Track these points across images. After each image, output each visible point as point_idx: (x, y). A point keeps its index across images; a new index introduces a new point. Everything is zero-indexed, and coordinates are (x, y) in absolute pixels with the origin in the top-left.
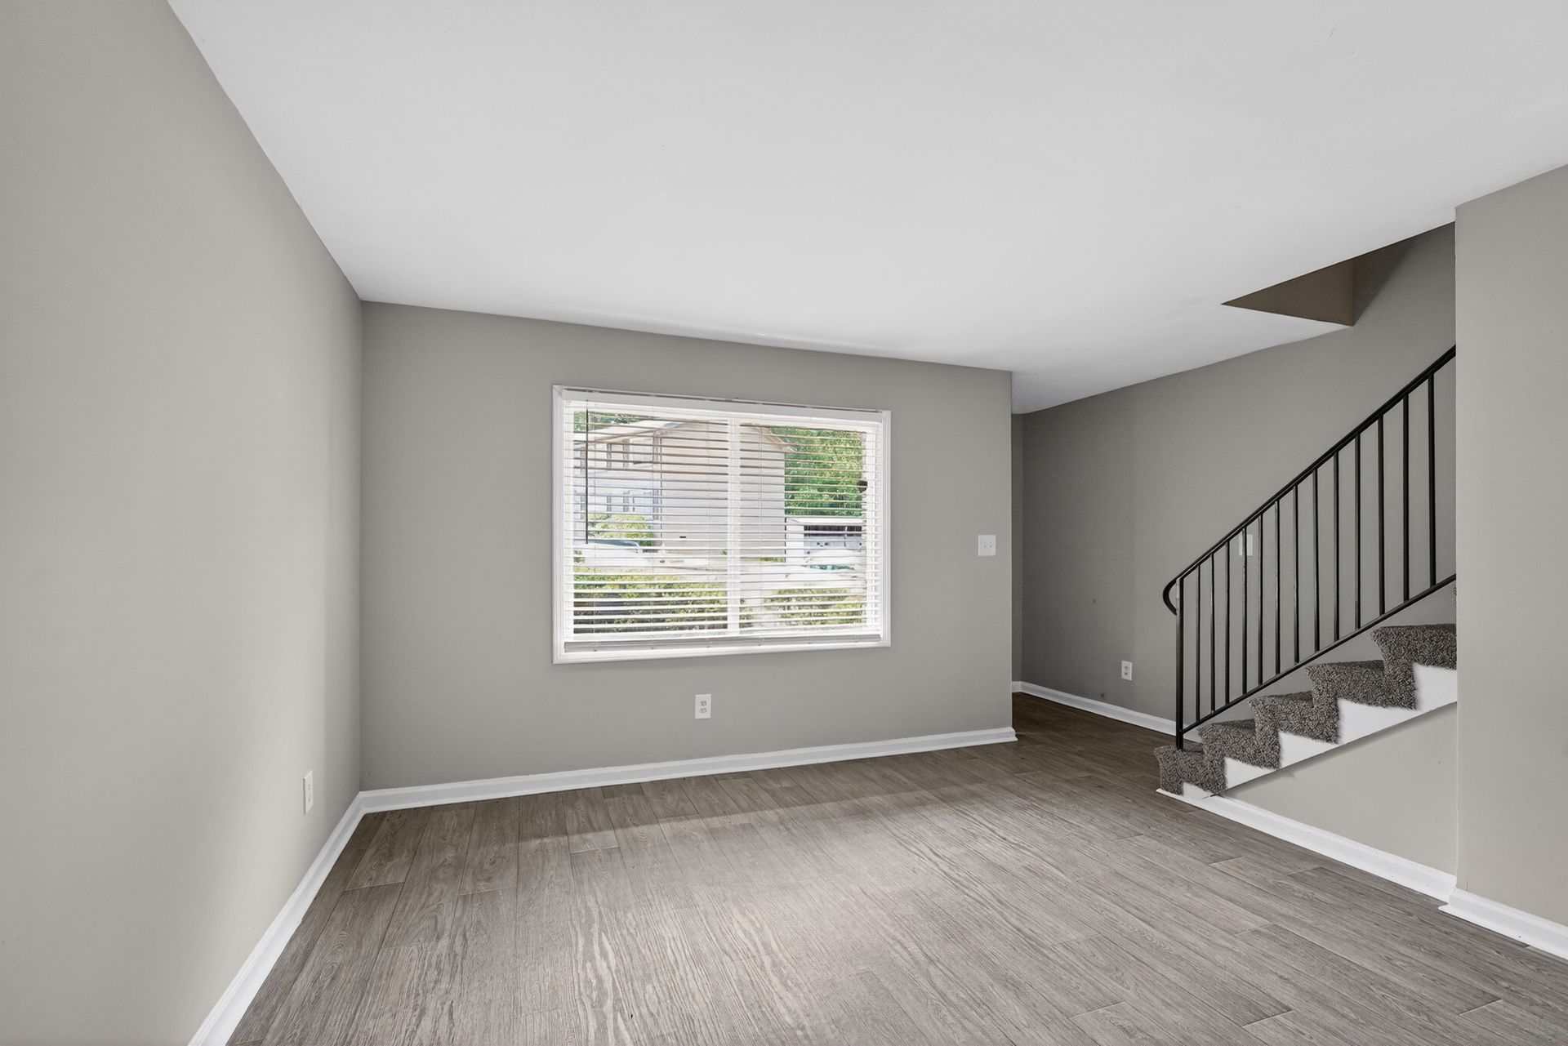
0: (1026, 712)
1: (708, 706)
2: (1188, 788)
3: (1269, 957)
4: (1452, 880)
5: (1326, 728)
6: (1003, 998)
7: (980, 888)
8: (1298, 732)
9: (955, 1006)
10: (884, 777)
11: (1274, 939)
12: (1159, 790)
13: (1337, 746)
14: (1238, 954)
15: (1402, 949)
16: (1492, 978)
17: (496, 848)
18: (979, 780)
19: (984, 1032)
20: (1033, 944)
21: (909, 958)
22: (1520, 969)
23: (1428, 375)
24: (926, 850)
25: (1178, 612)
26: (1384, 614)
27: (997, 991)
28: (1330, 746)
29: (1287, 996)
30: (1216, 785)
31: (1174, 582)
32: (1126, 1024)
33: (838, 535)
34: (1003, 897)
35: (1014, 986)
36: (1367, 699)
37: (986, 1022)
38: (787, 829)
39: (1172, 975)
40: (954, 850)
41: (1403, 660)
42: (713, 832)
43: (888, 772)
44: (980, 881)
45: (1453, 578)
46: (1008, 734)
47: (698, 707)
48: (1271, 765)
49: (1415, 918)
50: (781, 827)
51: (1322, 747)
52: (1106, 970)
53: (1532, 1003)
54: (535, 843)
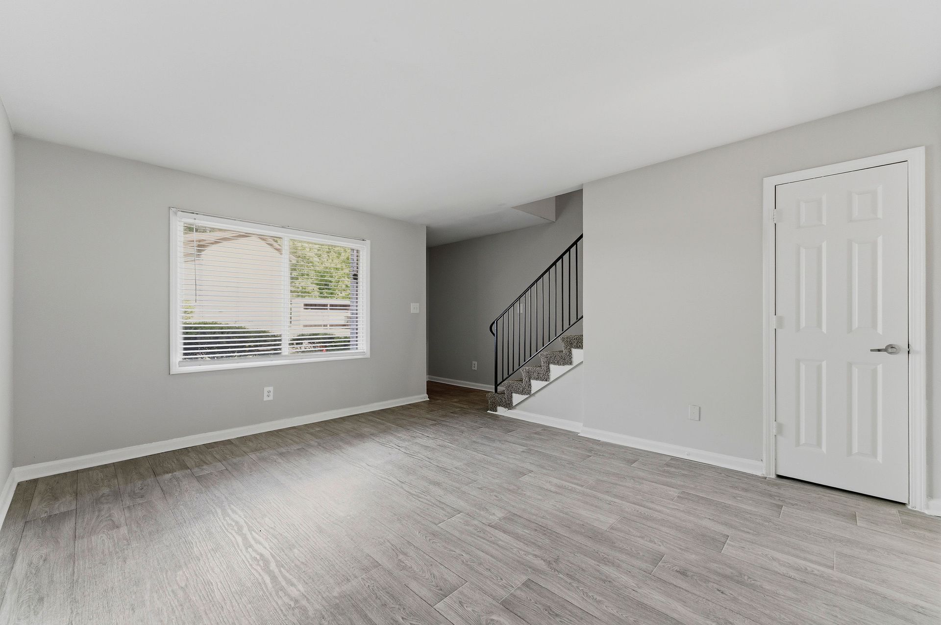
0: (433, 389)
1: (271, 394)
2: (499, 408)
3: (527, 458)
4: (581, 424)
5: (545, 377)
6: (434, 489)
7: (419, 455)
8: (537, 379)
9: (415, 495)
10: (369, 420)
11: (529, 453)
12: (488, 411)
13: (548, 382)
14: (517, 459)
15: (567, 448)
16: (590, 451)
17: (140, 482)
18: (414, 417)
19: (429, 501)
20: (444, 470)
21: (393, 484)
22: (598, 448)
23: (575, 243)
24: (394, 446)
25: (495, 336)
26: (563, 331)
27: (431, 487)
28: (546, 383)
29: (532, 468)
30: (509, 405)
31: (494, 322)
32: (480, 486)
33: (324, 309)
34: (430, 456)
35: (437, 484)
36: (558, 363)
37: (428, 497)
38: (323, 447)
39: (495, 469)
40: (407, 443)
41: (568, 347)
42: (281, 454)
43: (371, 418)
44: (419, 452)
45: (582, 317)
46: (424, 397)
47: (266, 394)
48: (529, 394)
49: (571, 439)
50: (320, 447)
51: (545, 383)
52: (472, 472)
53: (600, 455)
54: (168, 476)
